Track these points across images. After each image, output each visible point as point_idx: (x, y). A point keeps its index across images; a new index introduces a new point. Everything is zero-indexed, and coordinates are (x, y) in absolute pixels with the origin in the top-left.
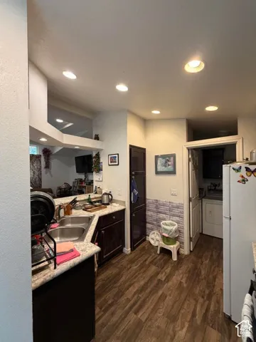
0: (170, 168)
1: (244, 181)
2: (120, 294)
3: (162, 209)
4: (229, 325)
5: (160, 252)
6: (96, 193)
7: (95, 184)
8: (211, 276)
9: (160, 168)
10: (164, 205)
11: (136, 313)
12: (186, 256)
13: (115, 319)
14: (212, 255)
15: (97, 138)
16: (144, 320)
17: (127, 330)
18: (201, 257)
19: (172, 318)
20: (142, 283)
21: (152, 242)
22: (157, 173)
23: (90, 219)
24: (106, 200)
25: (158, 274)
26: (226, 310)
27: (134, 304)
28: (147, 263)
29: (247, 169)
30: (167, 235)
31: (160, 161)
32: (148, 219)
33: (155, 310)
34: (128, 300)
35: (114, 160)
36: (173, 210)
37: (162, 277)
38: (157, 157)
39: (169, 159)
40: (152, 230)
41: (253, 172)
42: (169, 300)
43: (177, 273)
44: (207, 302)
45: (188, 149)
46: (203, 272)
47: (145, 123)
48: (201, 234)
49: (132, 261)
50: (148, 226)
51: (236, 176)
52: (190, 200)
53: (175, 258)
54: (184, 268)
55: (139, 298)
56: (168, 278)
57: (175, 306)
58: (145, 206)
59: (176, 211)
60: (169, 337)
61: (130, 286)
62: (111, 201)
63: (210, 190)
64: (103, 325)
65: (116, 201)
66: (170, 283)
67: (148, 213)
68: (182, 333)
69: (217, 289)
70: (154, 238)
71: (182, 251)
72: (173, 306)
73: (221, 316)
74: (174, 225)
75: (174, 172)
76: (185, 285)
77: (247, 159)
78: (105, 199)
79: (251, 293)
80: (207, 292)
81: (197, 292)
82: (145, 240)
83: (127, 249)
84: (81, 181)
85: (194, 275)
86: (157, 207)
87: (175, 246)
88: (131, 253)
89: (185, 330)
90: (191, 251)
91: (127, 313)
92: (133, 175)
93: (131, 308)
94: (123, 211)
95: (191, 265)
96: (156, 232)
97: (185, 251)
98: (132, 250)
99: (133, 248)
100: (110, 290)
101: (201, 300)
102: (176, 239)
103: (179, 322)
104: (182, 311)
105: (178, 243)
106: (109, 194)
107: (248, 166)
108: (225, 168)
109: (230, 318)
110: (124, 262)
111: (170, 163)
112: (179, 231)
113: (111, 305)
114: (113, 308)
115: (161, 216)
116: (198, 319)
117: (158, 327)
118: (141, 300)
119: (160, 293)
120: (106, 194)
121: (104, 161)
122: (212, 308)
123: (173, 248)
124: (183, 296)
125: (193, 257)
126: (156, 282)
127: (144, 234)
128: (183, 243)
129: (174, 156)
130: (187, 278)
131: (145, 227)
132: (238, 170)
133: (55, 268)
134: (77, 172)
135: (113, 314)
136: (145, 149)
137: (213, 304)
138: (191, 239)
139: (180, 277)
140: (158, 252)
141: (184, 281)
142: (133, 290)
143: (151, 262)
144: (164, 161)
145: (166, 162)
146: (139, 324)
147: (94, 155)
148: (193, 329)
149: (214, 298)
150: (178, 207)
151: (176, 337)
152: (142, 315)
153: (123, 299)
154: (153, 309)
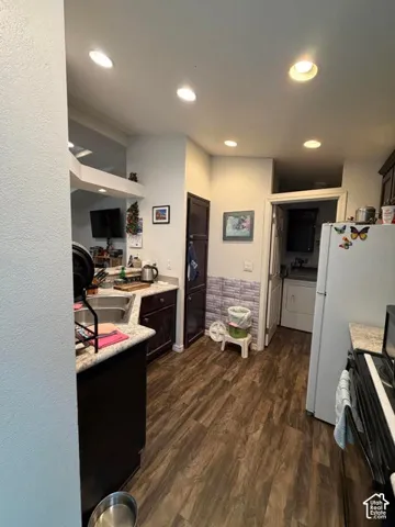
0: (245, 232)
1: (347, 245)
2: (173, 399)
3: (230, 290)
4: (311, 423)
5: (225, 349)
6: (132, 266)
7: (129, 252)
8: (291, 374)
9: (230, 232)
10: (233, 285)
11: (197, 418)
12: (260, 352)
13: (168, 428)
14: (292, 351)
15: (134, 178)
16: (207, 426)
17: (187, 438)
18: (278, 353)
19: (244, 421)
20: (202, 385)
21: (213, 337)
22: (226, 238)
23: (128, 300)
24: (148, 277)
25: (223, 374)
26: (308, 407)
27: (194, 409)
28: (208, 362)
29: (353, 229)
30: (236, 325)
31: (231, 221)
32: (209, 306)
33: (220, 414)
34: (185, 406)
35: (162, 215)
36: (245, 292)
37: (229, 377)
38: (226, 216)
39: (245, 218)
40: (214, 320)
41: (359, 234)
42: (239, 403)
43: (248, 371)
44: (286, 402)
45: (273, 204)
46: (281, 370)
47: (212, 160)
48: (279, 326)
49: (186, 361)
50: (208, 315)
51: (338, 239)
52: (270, 277)
53: (245, 355)
54: (257, 365)
55: (199, 403)
56: (237, 378)
57: (247, 408)
58: (205, 287)
59: (250, 293)
60: (240, 441)
61: (187, 389)
62: (156, 278)
63: (293, 268)
64: (152, 436)
65: (165, 279)
66: (239, 384)
67: (209, 297)
68: (257, 435)
69: (298, 387)
70: (217, 332)
71: (254, 348)
72: (244, 408)
73: (302, 414)
74: (246, 312)
75: (249, 238)
76: (259, 385)
77: (352, 218)
78: (148, 275)
79: (347, 369)
80: (286, 391)
81: (274, 391)
82: (203, 335)
83: (179, 346)
84: (101, 250)
85: (270, 374)
86: (222, 289)
87: (247, 339)
88: (184, 352)
89: (259, 432)
90: (265, 347)
91: (185, 420)
92: (191, 240)
93: (189, 414)
94: (175, 292)
95: (266, 362)
96: (219, 323)
97: (258, 347)
98: (185, 347)
99: (187, 344)
100: (158, 395)
101: (278, 400)
102: (247, 331)
103: (252, 424)
104: (256, 413)
105: (250, 336)
106: (153, 267)
107: (354, 225)
108: (325, 228)
109: (312, 415)
110: (176, 362)
111: (245, 224)
112: (252, 320)
113: (162, 413)
114: (164, 417)
115: (229, 300)
116: (276, 419)
117: (227, 432)
118: (203, 404)
119: (227, 395)
120: (148, 266)
121: (146, 216)
122: (292, 407)
123: (243, 342)
124: (256, 397)
125: (267, 353)
126: (220, 382)
127: (202, 326)
128: (256, 336)
129: (251, 214)
130: (261, 377)
131: (203, 317)
132: (341, 231)
133: (96, 352)
134: (94, 236)
135: (166, 422)
136: (208, 202)
137: (292, 403)
138: (266, 331)
139: (252, 376)
140: (223, 349)
141: (257, 380)
142: (190, 394)
143: (214, 361)
144: (237, 220)
145: (240, 223)
146: (202, 431)
147: (128, 206)
148: (270, 430)
149: (294, 396)
150: (252, 288)
151: (249, 439)
152: (205, 421)
153: (178, 405)
154: (219, 413)
